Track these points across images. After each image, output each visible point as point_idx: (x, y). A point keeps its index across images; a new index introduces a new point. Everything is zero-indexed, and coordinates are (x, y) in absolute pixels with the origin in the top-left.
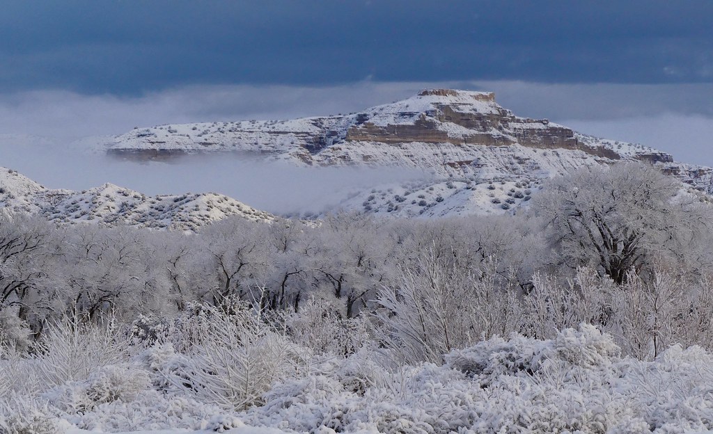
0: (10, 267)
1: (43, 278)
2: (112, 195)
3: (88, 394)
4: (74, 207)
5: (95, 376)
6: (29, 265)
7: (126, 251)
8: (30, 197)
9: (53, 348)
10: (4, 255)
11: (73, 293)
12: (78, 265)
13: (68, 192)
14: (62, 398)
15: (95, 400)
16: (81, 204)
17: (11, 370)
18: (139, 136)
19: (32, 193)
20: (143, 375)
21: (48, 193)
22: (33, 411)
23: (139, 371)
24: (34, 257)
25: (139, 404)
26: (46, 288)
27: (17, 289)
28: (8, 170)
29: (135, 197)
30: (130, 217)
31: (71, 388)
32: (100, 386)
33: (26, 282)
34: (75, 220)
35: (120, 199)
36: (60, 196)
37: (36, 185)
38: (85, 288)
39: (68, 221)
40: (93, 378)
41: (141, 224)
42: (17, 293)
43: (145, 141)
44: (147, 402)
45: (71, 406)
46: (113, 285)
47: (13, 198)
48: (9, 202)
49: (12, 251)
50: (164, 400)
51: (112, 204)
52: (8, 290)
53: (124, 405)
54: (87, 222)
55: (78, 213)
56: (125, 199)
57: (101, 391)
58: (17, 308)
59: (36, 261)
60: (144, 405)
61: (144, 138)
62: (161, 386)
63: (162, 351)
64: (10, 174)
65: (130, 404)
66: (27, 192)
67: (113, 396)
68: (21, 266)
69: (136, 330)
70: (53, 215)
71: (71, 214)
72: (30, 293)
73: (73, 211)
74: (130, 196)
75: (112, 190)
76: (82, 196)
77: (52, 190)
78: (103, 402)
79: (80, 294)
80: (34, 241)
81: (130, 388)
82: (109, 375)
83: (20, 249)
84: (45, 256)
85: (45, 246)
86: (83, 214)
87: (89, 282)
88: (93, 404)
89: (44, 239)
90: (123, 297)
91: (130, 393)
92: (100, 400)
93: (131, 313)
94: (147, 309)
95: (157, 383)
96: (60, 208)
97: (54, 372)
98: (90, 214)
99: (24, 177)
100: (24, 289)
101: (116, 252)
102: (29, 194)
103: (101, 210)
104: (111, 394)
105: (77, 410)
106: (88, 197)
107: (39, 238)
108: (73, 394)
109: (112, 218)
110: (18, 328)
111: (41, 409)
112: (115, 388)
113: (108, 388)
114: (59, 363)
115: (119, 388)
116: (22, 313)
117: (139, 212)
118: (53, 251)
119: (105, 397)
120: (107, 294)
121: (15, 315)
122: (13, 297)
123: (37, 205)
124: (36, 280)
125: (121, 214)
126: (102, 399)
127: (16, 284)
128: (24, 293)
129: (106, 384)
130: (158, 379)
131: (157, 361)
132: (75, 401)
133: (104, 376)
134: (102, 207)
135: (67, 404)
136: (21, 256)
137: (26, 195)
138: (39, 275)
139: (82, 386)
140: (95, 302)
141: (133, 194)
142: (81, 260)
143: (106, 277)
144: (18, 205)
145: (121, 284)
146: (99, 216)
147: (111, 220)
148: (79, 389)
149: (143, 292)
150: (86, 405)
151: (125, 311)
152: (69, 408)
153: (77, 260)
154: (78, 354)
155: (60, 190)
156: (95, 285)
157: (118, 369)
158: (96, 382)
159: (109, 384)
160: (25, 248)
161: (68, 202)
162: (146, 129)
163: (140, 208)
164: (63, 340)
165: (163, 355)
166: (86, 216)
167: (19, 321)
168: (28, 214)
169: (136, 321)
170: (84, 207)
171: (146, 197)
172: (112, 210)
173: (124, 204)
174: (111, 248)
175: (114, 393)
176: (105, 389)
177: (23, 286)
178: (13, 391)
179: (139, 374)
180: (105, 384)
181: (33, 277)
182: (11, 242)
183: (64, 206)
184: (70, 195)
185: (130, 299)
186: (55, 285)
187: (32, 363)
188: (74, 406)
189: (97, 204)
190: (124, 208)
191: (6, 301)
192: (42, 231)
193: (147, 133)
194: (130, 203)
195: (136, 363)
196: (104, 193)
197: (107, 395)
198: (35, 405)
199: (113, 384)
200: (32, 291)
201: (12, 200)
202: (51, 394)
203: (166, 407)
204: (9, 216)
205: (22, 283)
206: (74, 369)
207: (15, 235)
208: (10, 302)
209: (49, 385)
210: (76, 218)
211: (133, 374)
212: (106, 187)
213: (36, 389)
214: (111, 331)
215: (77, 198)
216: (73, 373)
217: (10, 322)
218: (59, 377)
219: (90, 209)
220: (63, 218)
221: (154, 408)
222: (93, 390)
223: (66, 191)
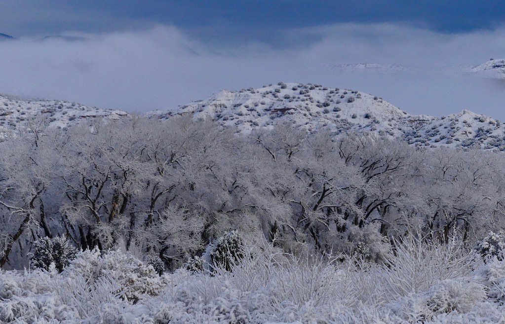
0: (372, 186)
1: (403, 197)
2: (469, 121)
3: (428, 305)
4: (434, 132)
5: (435, 289)
6: (390, 185)
7: (479, 173)
8: (393, 122)
9: (398, 262)
10: (367, 176)
11: (431, 212)
12: (435, 186)
13: (429, 118)
14: (405, 309)
15: (434, 311)
16: (441, 129)
17: (360, 282)
18: (494, 67)
19: (395, 118)
20: (479, 289)
21: (410, 118)
22: (376, 320)
23: (475, 285)
24: (394, 178)
25: (474, 315)
26: (405, 206)
27: (379, 207)
28: (373, 97)
29: (490, 123)
30: (485, 142)
31: (413, 299)
32: (439, 298)
33: (387, 200)
34: (435, 144)
35: (476, 125)
36: (421, 122)
37: (399, 111)
38: (441, 207)
39: (429, 144)
40: (433, 290)
41: (496, 148)
42: (378, 210)
43: (500, 71)
44: (482, 313)
45: (412, 316)
46: (467, 204)
47: (378, 122)
48: (374, 127)
49: (375, 172)
50: (497, 312)
51: (469, 129)
52: (371, 208)
53: (460, 316)
54: (446, 145)
55: (437, 137)
56: (481, 125)
57: (440, 302)
58: (379, 225)
59: (396, 181)
60: (479, 315)
61: (499, 68)
62: (498, 298)
63: (499, 267)
64: (375, 101)
65: (466, 315)
66: (390, 117)
67: (451, 307)
68: (382, 186)
69: (487, 246)
70: (414, 139)
71: (431, 138)
72: (390, 211)
73: (433, 135)
74: (485, 122)
75: (469, 117)
76: (441, 122)
77: (414, 116)
78: (441, 313)
79: (437, 213)
80: (395, 163)
81: (467, 300)
82: (447, 288)
83: (381, 170)
84: (405, 177)
85: (405, 168)
86: (443, 138)
87: (445, 201)
88: (433, 313)
89: (404, 162)
90: (476, 215)
91: (466, 305)
92: (439, 311)
93: (483, 230)
94: (498, 227)
95: (494, 296)
96: (421, 132)
97: (399, 285)
98: (448, 139)
99: (389, 103)
100: (386, 207)
101: (470, 174)
102: (392, 119)
103: (458, 135)
104: (449, 305)
105: (417, 320)
106: (447, 122)
107: (400, 160)
108: (414, 305)
109: (469, 142)
110: (379, 243)
111: (383, 318)
112: (453, 300)
113: (446, 300)
114: (404, 277)
115: (456, 300)
116: (383, 230)
117: (494, 137)
118: (412, 172)
119: (444, 308)
120: (461, 212)
121: (376, 231)
122: (375, 215)
123: (400, 129)
124: (397, 199)
125: (477, 138)
126: (441, 310)
127: (378, 202)
128: (385, 211)
129: (445, 296)
130: (495, 292)
131: (495, 276)
132: (416, 311)
133: (443, 289)
134: (460, 133)
135: (409, 313)
136: (382, 177)
137: (389, 121)
138: (399, 195)
139: (422, 299)
140: (451, 219)
141: (488, 120)
142: (438, 181)
143: (461, 197)
144: (382, 129)
145: (475, 203)
146: (457, 140)
147: (468, 145)
148: (420, 300)
149: (495, 211)
150: (427, 315)
151: (478, 229)
152: (410, 317)
153: (435, 181)
154: (421, 268)
155: (421, 116)
156: (450, 204)
157: (455, 282)
158: (435, 294)
159: (448, 296)
160: (386, 170)
161: (428, 127)
162: (501, 60)
163: (494, 133)
164: (408, 256)
165: (501, 270)
166: (445, 140)
167: (380, 237)
168: (391, 138)
169: (487, 238)
170: (443, 132)
171: (501, 124)
172: (469, 134)
173: (480, 130)
174: (466, 170)
175: (452, 304)
176: (444, 301)
177: (385, 205)
178: (361, 302)
179: (475, 288)
180: (443, 296)
181: (393, 196)
182: (374, 163)
183: (425, 131)
184: (430, 121)
185: (483, 218)
186: (414, 204)
187: (380, 276)
188: (415, 316)
189: (455, 129)
190: (480, 134)
191: (369, 218)
192: (403, 154)
193: (502, 64)
194: (485, 129)
195: (476, 277)
196: (461, 119)
197: (446, 306)
198: (378, 314)
199: (452, 296)
200: (392, 209)
201: (377, 125)
202: (394, 305)
203: (498, 317)
204: (373, 140)
205: (384, 202)
206: (417, 282)
207: (377, 157)
208: (373, 219)
209: (394, 296)
210: (436, 141)
211: (469, 287)
212: (464, 113)
213: (382, 299)
214: (452, 248)
215: (437, 123)
216: (417, 286)
217: (372, 237)
218: (403, 289)
219: (449, 134)
220: (423, 142)
221: (488, 319)
222: (433, 302)
223: (427, 117)
